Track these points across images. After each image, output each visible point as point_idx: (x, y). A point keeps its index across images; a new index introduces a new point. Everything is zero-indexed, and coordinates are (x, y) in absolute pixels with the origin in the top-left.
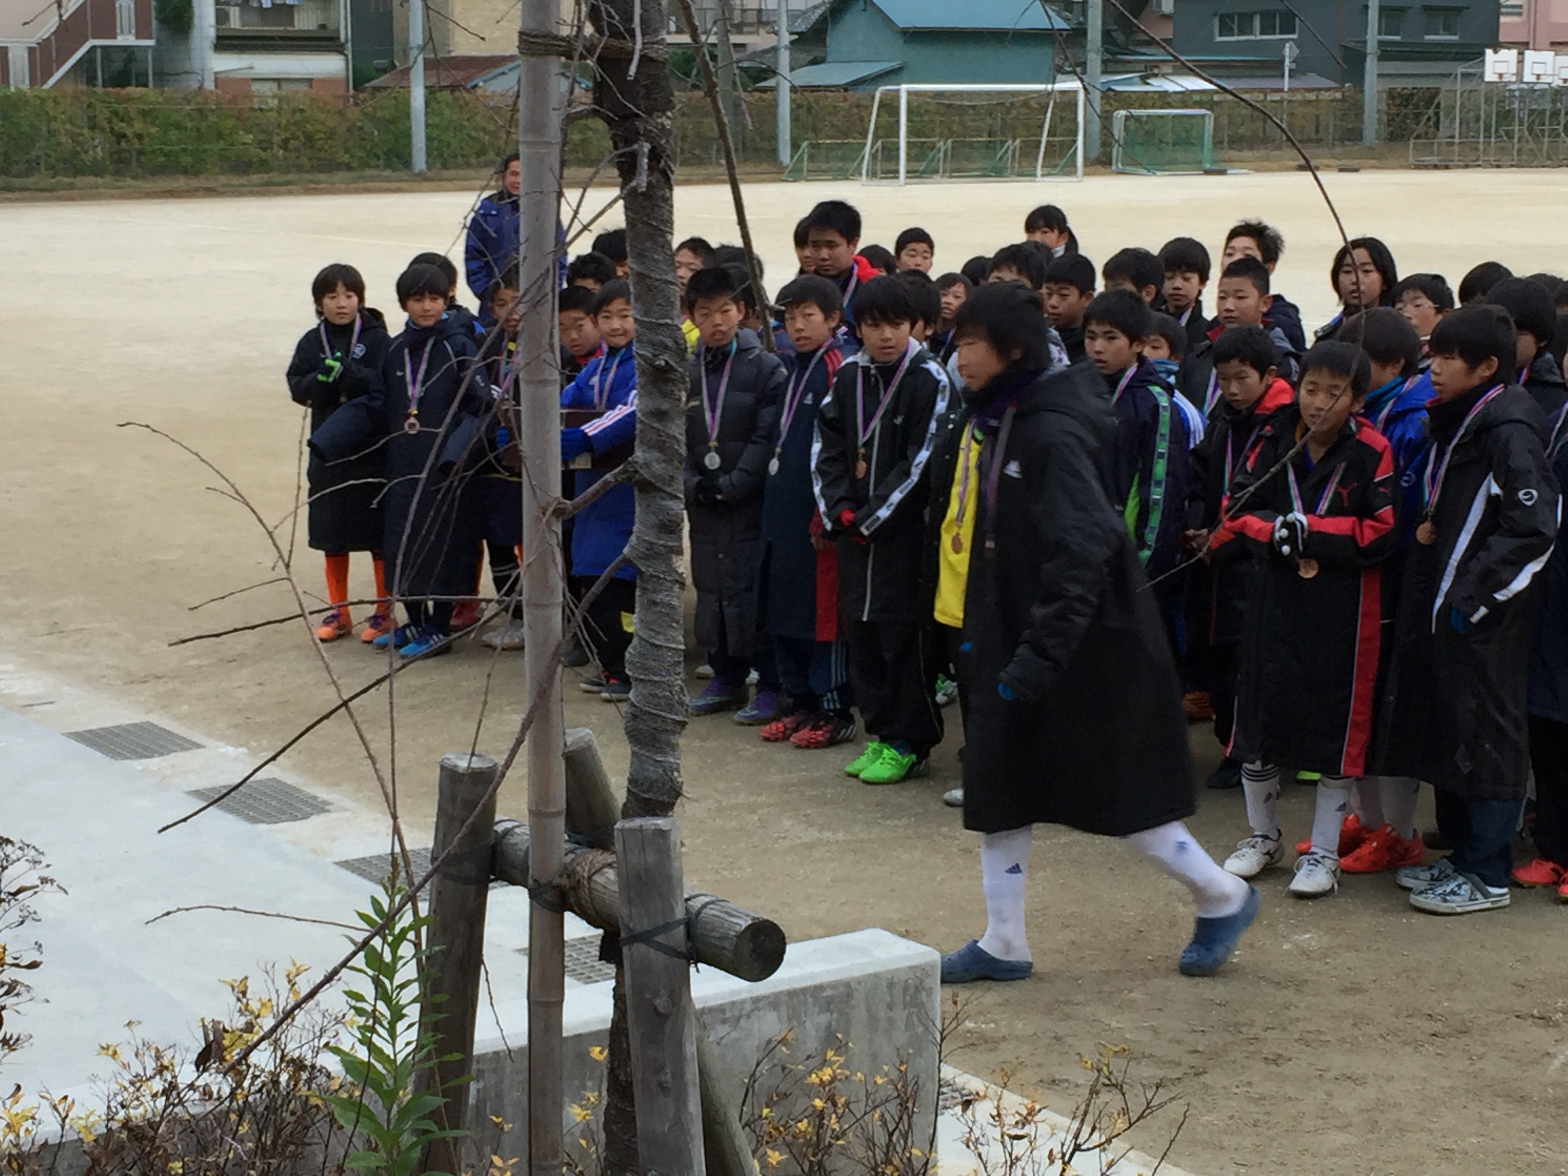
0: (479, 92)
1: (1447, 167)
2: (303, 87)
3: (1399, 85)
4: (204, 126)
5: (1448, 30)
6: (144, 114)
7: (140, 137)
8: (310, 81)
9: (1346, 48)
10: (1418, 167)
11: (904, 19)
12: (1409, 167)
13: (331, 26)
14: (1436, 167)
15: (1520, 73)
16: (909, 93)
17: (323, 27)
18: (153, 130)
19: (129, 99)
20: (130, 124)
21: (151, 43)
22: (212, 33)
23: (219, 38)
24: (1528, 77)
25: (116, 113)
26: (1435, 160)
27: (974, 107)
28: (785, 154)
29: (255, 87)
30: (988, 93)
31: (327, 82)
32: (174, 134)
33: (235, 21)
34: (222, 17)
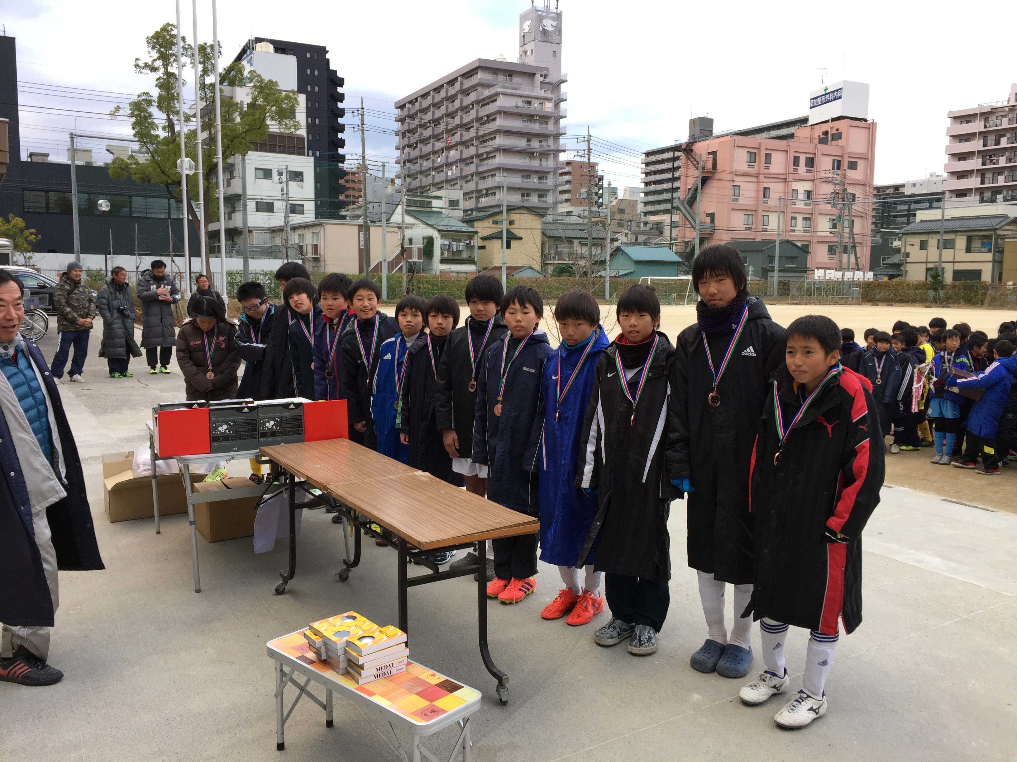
0: (514, 277)
1: (800, 304)
2: (465, 275)
3: (783, 279)
4: (443, 285)
5: (792, 263)
6: (427, 281)
7: (425, 288)
8: (466, 273)
9: (763, 268)
10: (792, 304)
11: (635, 258)
12: (789, 304)
13: (472, 256)
14: (797, 304)
15: (825, 276)
16: (651, 279)
17: (470, 257)
18: (429, 286)
19: (423, 277)
20: (423, 285)
21: (422, 261)
22: (439, 258)
23: (441, 260)
24: (827, 278)
25: (419, 281)
26: (797, 302)
27: (661, 284)
28: (607, 297)
29: (451, 274)
30: (664, 280)
31: (471, 273)
32: (435, 288)
33: (446, 255)
34: (442, 254)
